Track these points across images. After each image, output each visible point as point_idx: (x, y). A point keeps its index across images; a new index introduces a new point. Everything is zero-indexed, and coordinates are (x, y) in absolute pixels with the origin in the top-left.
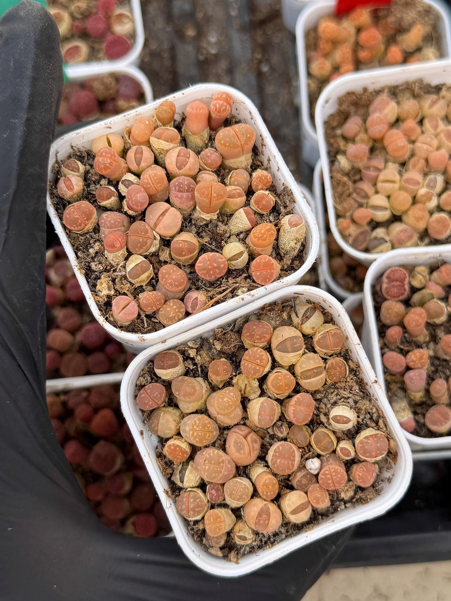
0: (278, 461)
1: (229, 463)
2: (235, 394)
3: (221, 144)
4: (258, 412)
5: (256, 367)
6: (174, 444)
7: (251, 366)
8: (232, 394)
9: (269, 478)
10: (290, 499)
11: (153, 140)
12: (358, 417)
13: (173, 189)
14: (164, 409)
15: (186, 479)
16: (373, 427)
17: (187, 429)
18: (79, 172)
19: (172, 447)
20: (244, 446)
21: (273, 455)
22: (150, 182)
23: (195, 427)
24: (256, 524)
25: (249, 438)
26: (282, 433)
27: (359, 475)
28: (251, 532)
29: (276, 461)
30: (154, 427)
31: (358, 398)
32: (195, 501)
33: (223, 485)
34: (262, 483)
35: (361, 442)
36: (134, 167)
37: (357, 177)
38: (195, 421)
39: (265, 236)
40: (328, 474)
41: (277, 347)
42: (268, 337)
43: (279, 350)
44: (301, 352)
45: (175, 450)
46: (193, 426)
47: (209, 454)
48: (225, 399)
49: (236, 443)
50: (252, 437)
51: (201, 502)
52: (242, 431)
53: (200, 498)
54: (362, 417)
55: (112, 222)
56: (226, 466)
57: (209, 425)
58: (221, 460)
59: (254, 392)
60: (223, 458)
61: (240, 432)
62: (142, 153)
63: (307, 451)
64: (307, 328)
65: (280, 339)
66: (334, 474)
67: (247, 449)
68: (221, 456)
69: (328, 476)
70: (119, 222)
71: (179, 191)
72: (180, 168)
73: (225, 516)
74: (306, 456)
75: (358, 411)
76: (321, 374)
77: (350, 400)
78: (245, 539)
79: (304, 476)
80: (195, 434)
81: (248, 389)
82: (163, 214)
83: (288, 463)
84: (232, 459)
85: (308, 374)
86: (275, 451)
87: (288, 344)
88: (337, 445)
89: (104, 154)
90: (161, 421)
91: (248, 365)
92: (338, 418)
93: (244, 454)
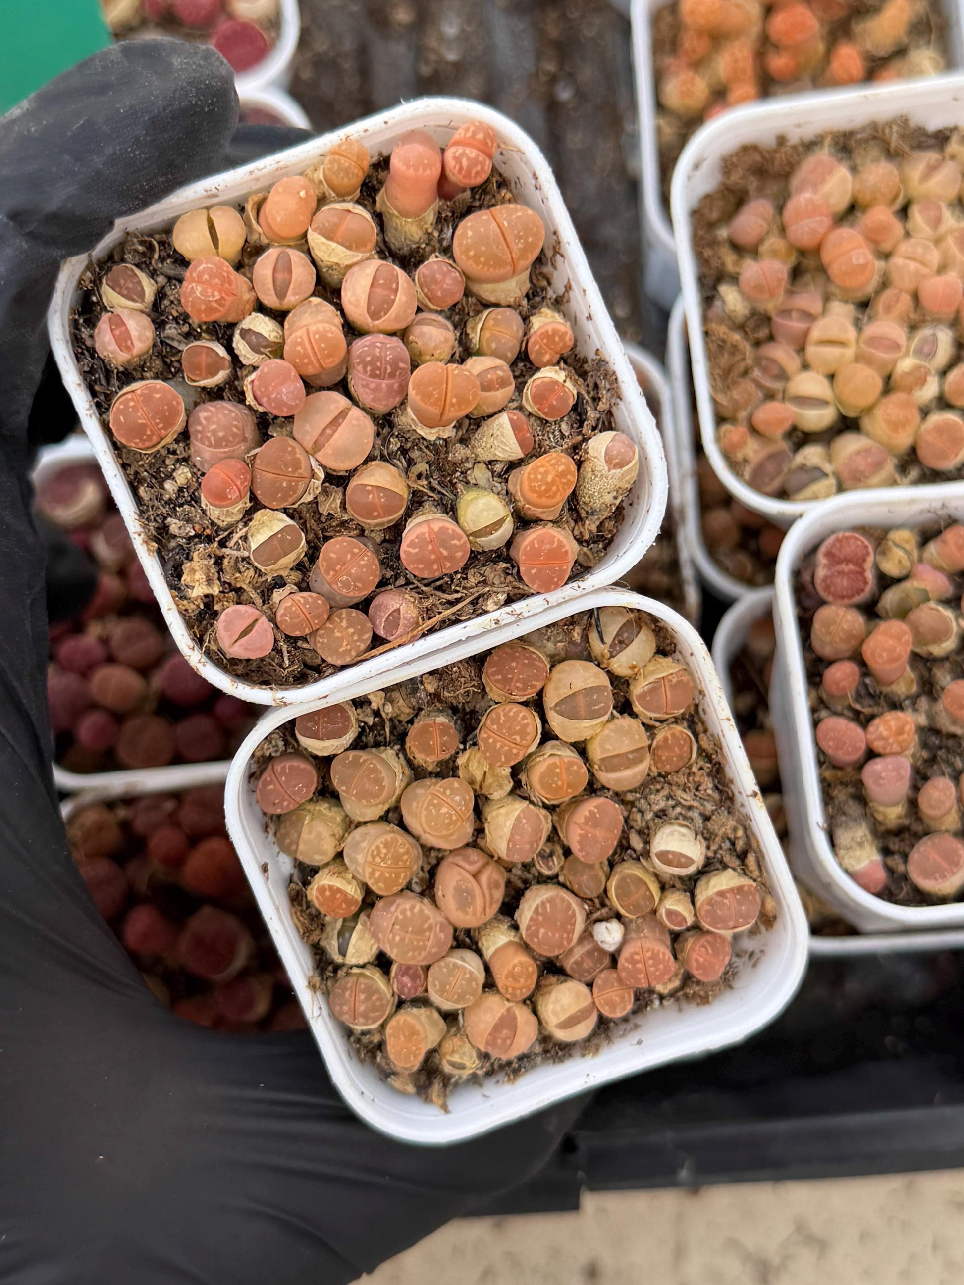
0: (542, 931)
1: (441, 931)
2: (464, 799)
3: (468, 258)
4: (508, 835)
5: (511, 748)
6: (331, 888)
7: (502, 747)
8: (457, 798)
9: (521, 963)
10: (557, 1001)
11: (314, 238)
12: (708, 848)
13: (360, 368)
14: (310, 807)
15: (351, 950)
16: (734, 869)
17: (360, 858)
18: (143, 301)
19: (328, 893)
20: (473, 897)
21: (531, 919)
22: (311, 353)
23: (378, 860)
24: (487, 1043)
25: (484, 879)
26: (550, 868)
27: (697, 960)
28: (474, 1054)
29: (538, 931)
30: (291, 844)
31: (709, 807)
32: (368, 998)
33: (427, 968)
34: (505, 972)
35: (710, 902)
36: (270, 300)
37: (763, 333)
38: (378, 848)
39: (554, 488)
40: (639, 962)
41: (556, 705)
42: (539, 685)
43: (561, 713)
44: (606, 718)
45: (333, 898)
46: (374, 857)
47: (403, 912)
48: (444, 810)
49: (459, 890)
50: (490, 878)
51: (380, 999)
52: (471, 863)
53: (378, 991)
54: (714, 847)
55: (221, 434)
56: (436, 936)
57: (405, 857)
58: (426, 926)
59: (501, 786)
60: (432, 921)
61: (466, 866)
62: (290, 271)
63: (598, 905)
64: (621, 664)
65: (565, 692)
66: (651, 962)
67: (479, 903)
68: (428, 918)
69: (639, 966)
70: (235, 435)
71: (373, 375)
72: (375, 315)
73: (427, 1026)
74: (596, 915)
75: (708, 837)
76: (641, 761)
77: (695, 814)
78: (462, 1067)
79: (589, 954)
80: (378, 874)
81: (489, 780)
82: (335, 423)
83: (561, 937)
84: (447, 919)
85: (615, 763)
86: (536, 911)
87: (581, 701)
88: (661, 900)
89: (206, 277)
90: (305, 835)
91: (495, 742)
92: (670, 856)
93: (474, 913)
